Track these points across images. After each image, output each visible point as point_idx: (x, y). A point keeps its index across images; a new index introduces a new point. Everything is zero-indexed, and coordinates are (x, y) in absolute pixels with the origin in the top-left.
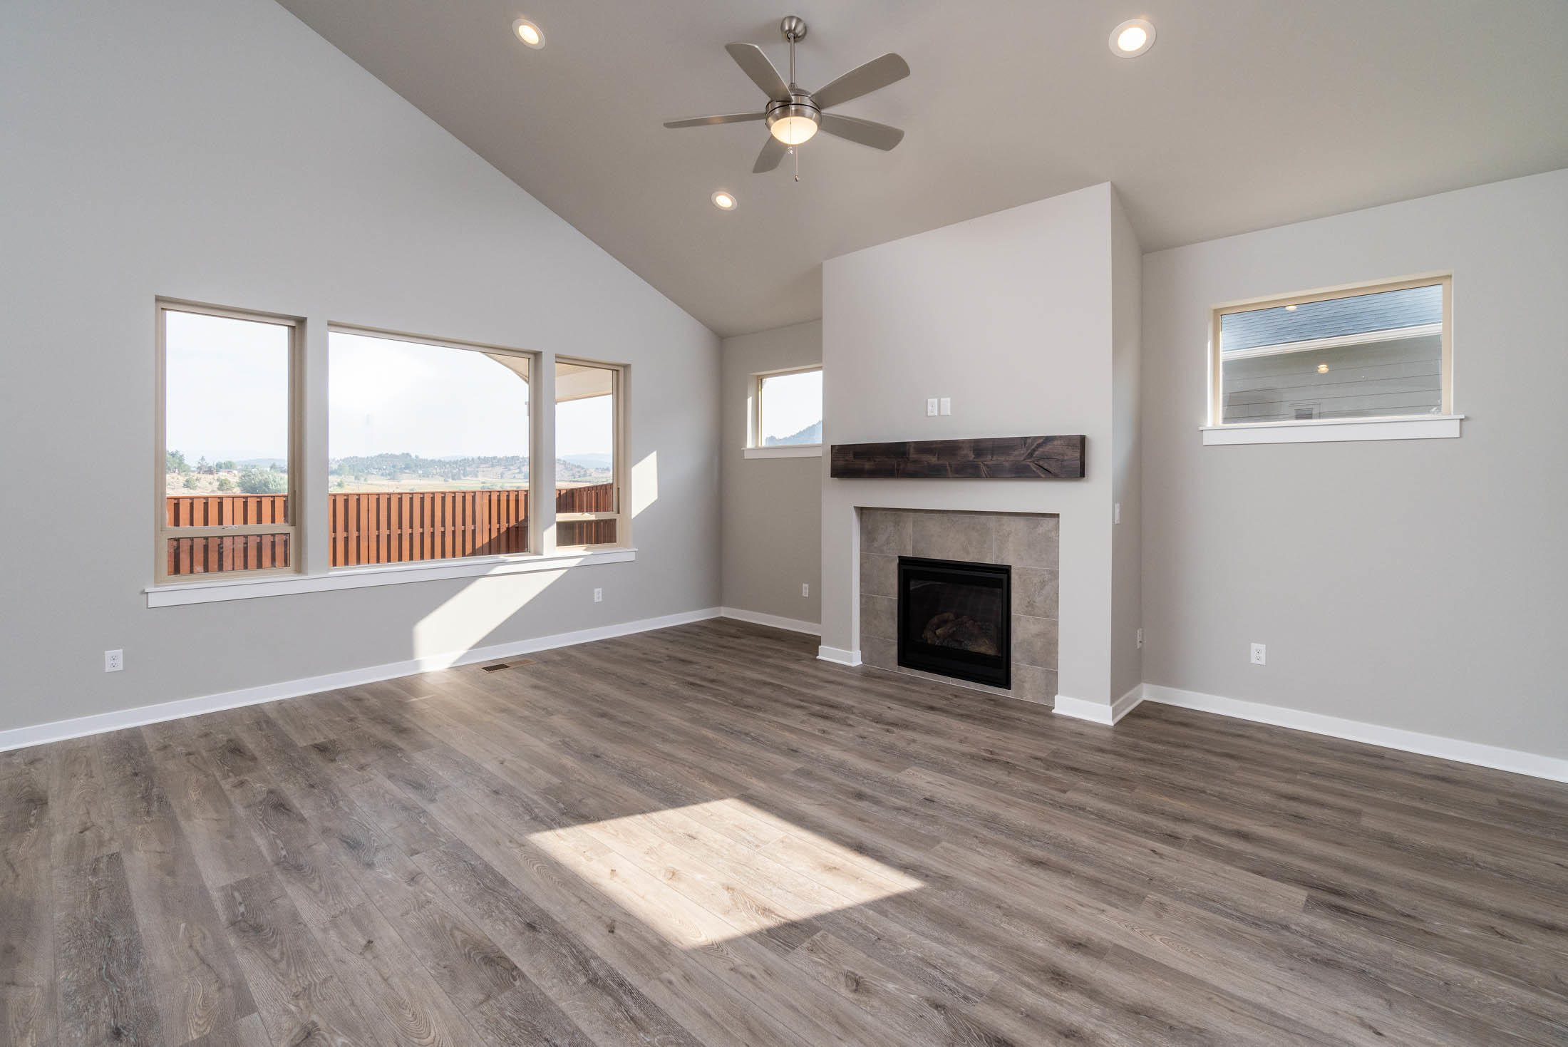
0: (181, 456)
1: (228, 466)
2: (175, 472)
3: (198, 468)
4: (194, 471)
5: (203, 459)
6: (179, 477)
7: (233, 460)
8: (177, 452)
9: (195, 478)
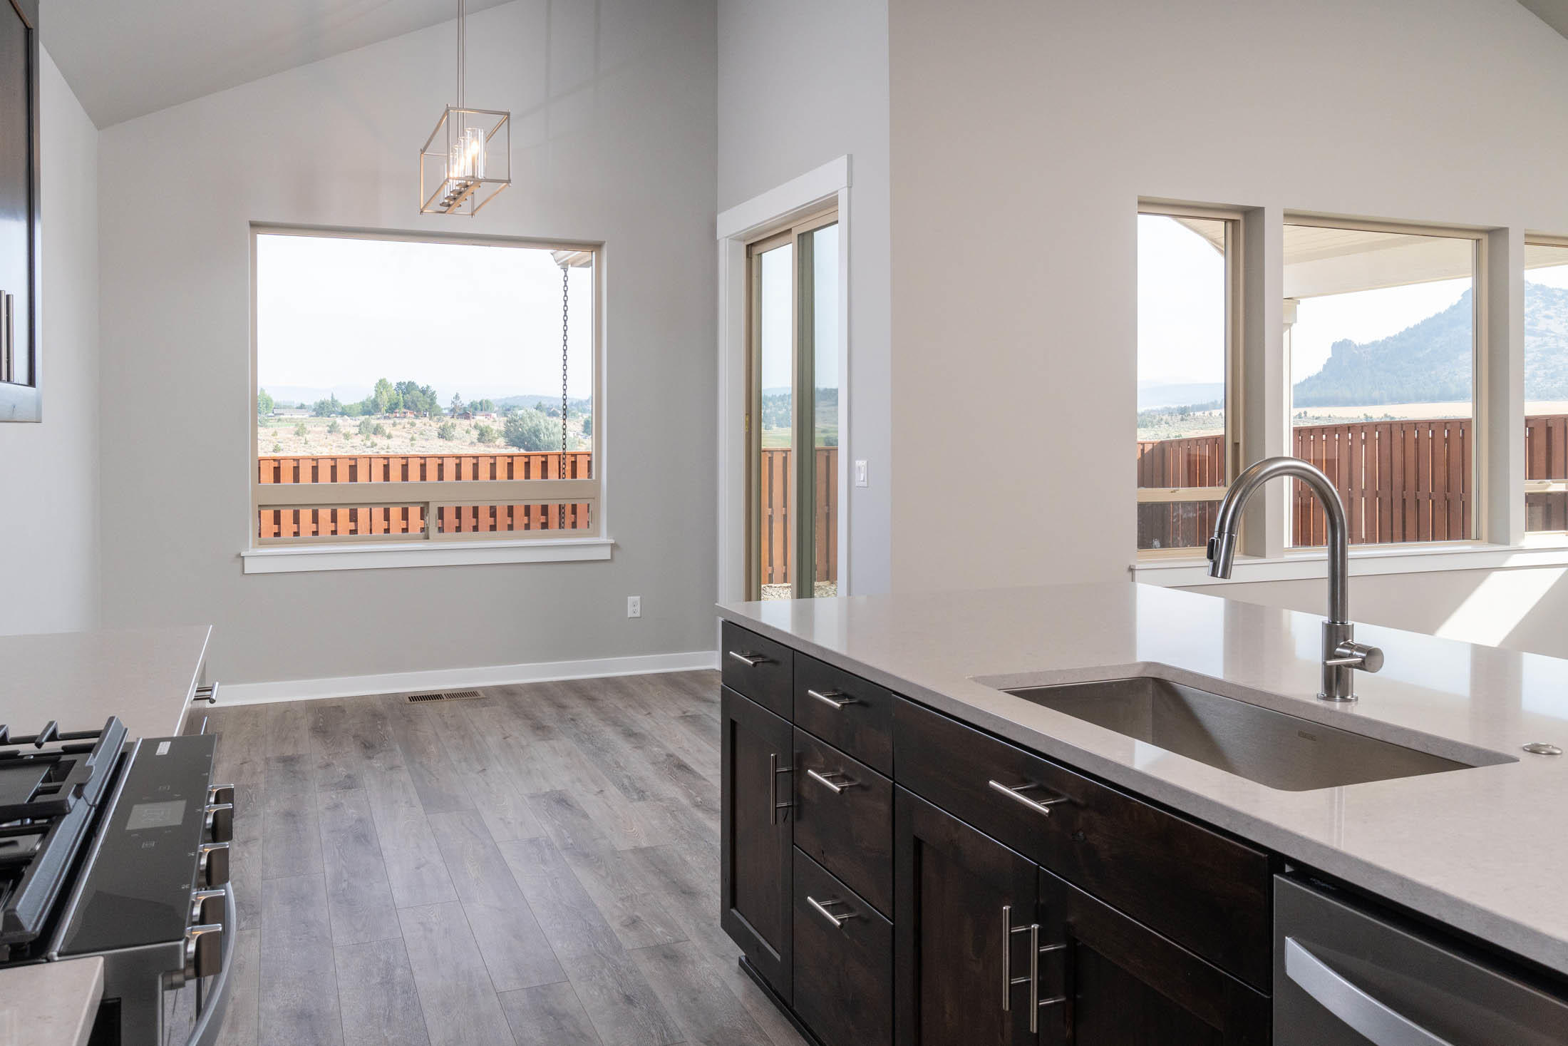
0: (433, 393)
1: (481, 407)
2: (425, 416)
3: (451, 411)
4: (446, 415)
5: (457, 397)
6: (431, 422)
7: (491, 398)
8: (428, 387)
9: (450, 424)
